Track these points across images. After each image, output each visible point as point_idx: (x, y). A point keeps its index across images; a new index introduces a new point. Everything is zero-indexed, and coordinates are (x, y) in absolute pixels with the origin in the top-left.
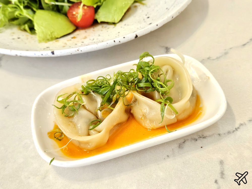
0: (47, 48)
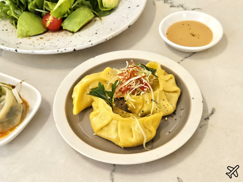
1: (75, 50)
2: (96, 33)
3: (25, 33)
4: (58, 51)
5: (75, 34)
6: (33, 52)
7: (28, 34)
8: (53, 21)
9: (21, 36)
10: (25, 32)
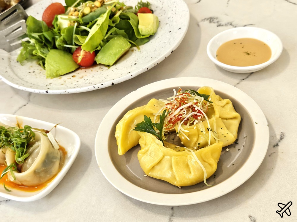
0: (50, 84)
1: (113, 84)
2: (135, 64)
3: (55, 73)
4: (94, 87)
5: (111, 67)
6: (66, 92)
7: (58, 74)
8: (84, 55)
9: (50, 76)
10: (55, 71)
